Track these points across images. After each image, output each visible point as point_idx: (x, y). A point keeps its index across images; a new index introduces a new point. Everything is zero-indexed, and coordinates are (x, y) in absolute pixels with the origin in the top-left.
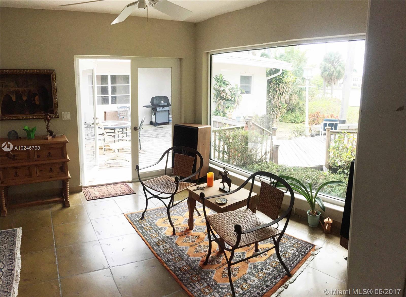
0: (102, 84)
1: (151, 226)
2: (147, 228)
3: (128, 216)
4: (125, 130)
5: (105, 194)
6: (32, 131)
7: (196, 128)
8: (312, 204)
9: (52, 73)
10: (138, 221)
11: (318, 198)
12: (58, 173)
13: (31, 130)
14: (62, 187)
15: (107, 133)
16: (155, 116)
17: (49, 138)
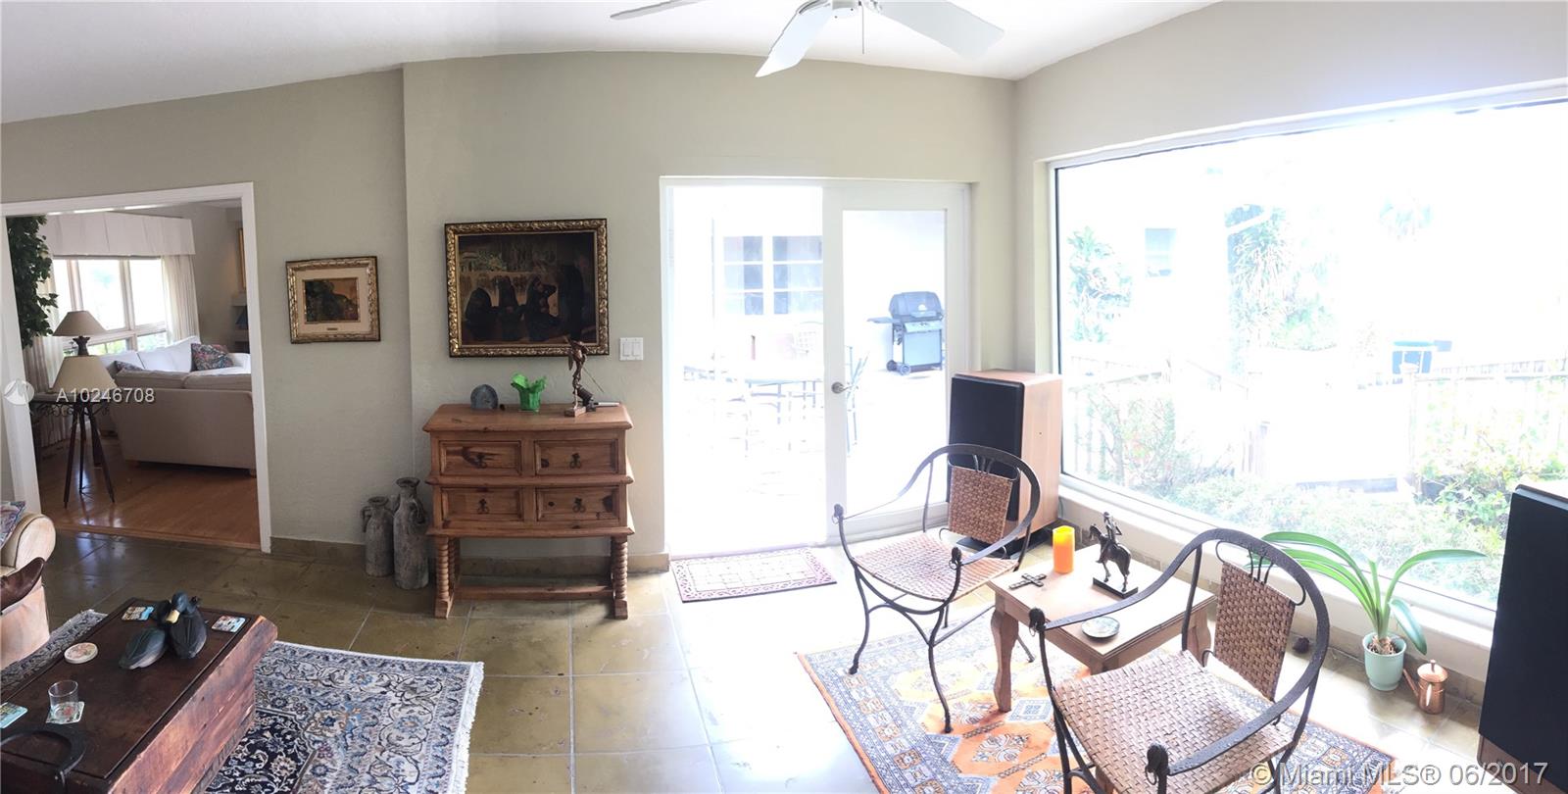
0: (745, 260)
1: (878, 697)
2: (868, 705)
3: (810, 660)
4: (809, 386)
5: (740, 585)
6: (532, 390)
7: (1018, 386)
8: (1380, 620)
9: (596, 229)
10: (841, 679)
11: (1397, 602)
12: (598, 514)
13: (530, 386)
14: (609, 555)
15: (754, 395)
16: (901, 345)
17: (580, 411)
